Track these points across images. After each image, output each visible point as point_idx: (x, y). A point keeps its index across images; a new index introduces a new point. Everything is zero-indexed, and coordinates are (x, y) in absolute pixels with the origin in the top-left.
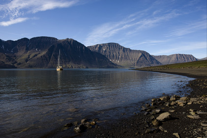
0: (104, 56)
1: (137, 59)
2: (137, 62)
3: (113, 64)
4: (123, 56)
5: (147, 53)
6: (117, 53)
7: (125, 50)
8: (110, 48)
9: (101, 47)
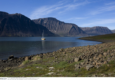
0: (45, 28)
1: (69, 30)
2: (69, 32)
3: (52, 33)
4: (59, 28)
5: (76, 26)
6: (55, 25)
7: (60, 23)
8: (49, 22)
9: (42, 20)
